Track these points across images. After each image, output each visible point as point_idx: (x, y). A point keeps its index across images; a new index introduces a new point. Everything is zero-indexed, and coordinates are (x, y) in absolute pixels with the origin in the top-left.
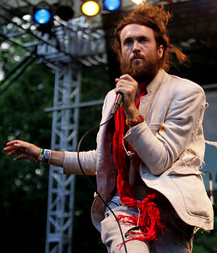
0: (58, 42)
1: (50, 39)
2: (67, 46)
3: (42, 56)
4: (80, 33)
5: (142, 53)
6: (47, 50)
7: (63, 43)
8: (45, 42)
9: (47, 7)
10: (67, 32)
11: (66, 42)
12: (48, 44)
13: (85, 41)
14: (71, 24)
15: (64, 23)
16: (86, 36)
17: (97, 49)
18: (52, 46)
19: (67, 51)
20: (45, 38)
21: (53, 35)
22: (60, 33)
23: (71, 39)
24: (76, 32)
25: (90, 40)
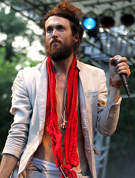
0: (102, 45)
1: (95, 42)
2: (108, 49)
3: (89, 56)
4: (119, 39)
5: (59, 39)
6: (92, 51)
7: (106, 46)
8: (91, 44)
9: (94, 17)
10: (110, 38)
11: (109, 46)
12: (93, 46)
13: (123, 45)
14: (112, 31)
15: (108, 30)
16: (124, 42)
17: (132, 53)
18: (97, 48)
19: (109, 52)
20: (92, 41)
21: (98, 39)
22: (103, 38)
23: (112, 43)
24: (116, 38)
25: (127, 45)
